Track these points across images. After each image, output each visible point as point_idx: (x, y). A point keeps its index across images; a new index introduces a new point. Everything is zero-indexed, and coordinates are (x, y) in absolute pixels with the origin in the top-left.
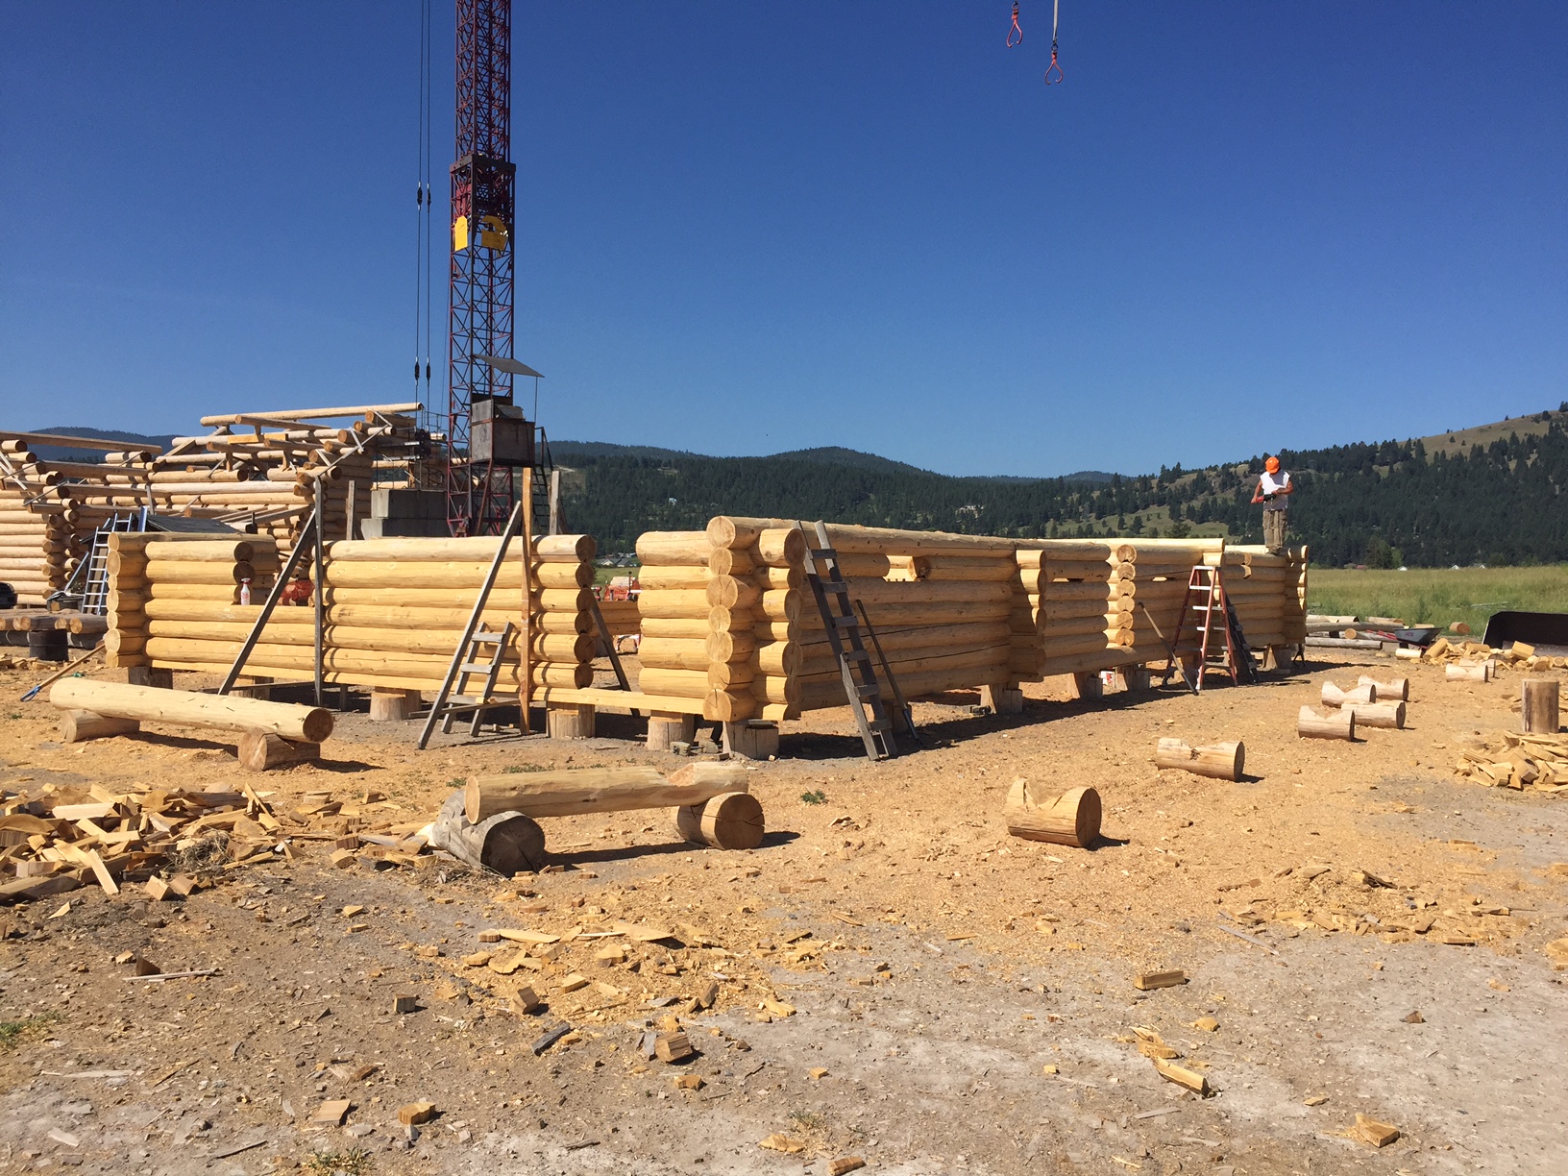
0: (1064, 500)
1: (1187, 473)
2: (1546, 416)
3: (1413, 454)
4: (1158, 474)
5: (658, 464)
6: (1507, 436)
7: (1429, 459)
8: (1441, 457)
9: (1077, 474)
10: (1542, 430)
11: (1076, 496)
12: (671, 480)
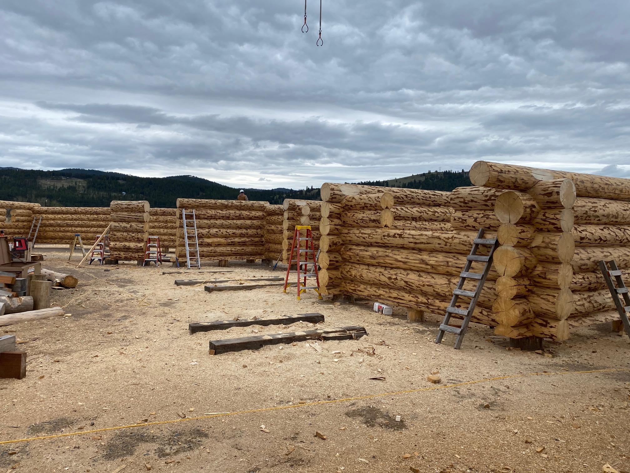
0: (273, 198)
1: (314, 189)
2: (424, 174)
4: (305, 189)
5: (118, 179)
9: (278, 189)
10: (423, 179)
11: (278, 196)
12: (123, 185)
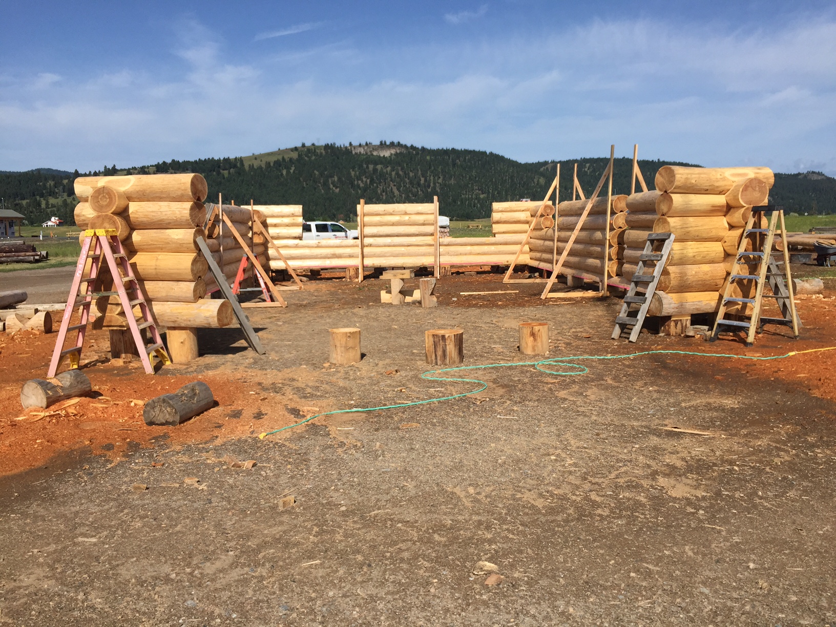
3: (238, 165)
6: (280, 158)
7: (247, 167)
8: (251, 167)
